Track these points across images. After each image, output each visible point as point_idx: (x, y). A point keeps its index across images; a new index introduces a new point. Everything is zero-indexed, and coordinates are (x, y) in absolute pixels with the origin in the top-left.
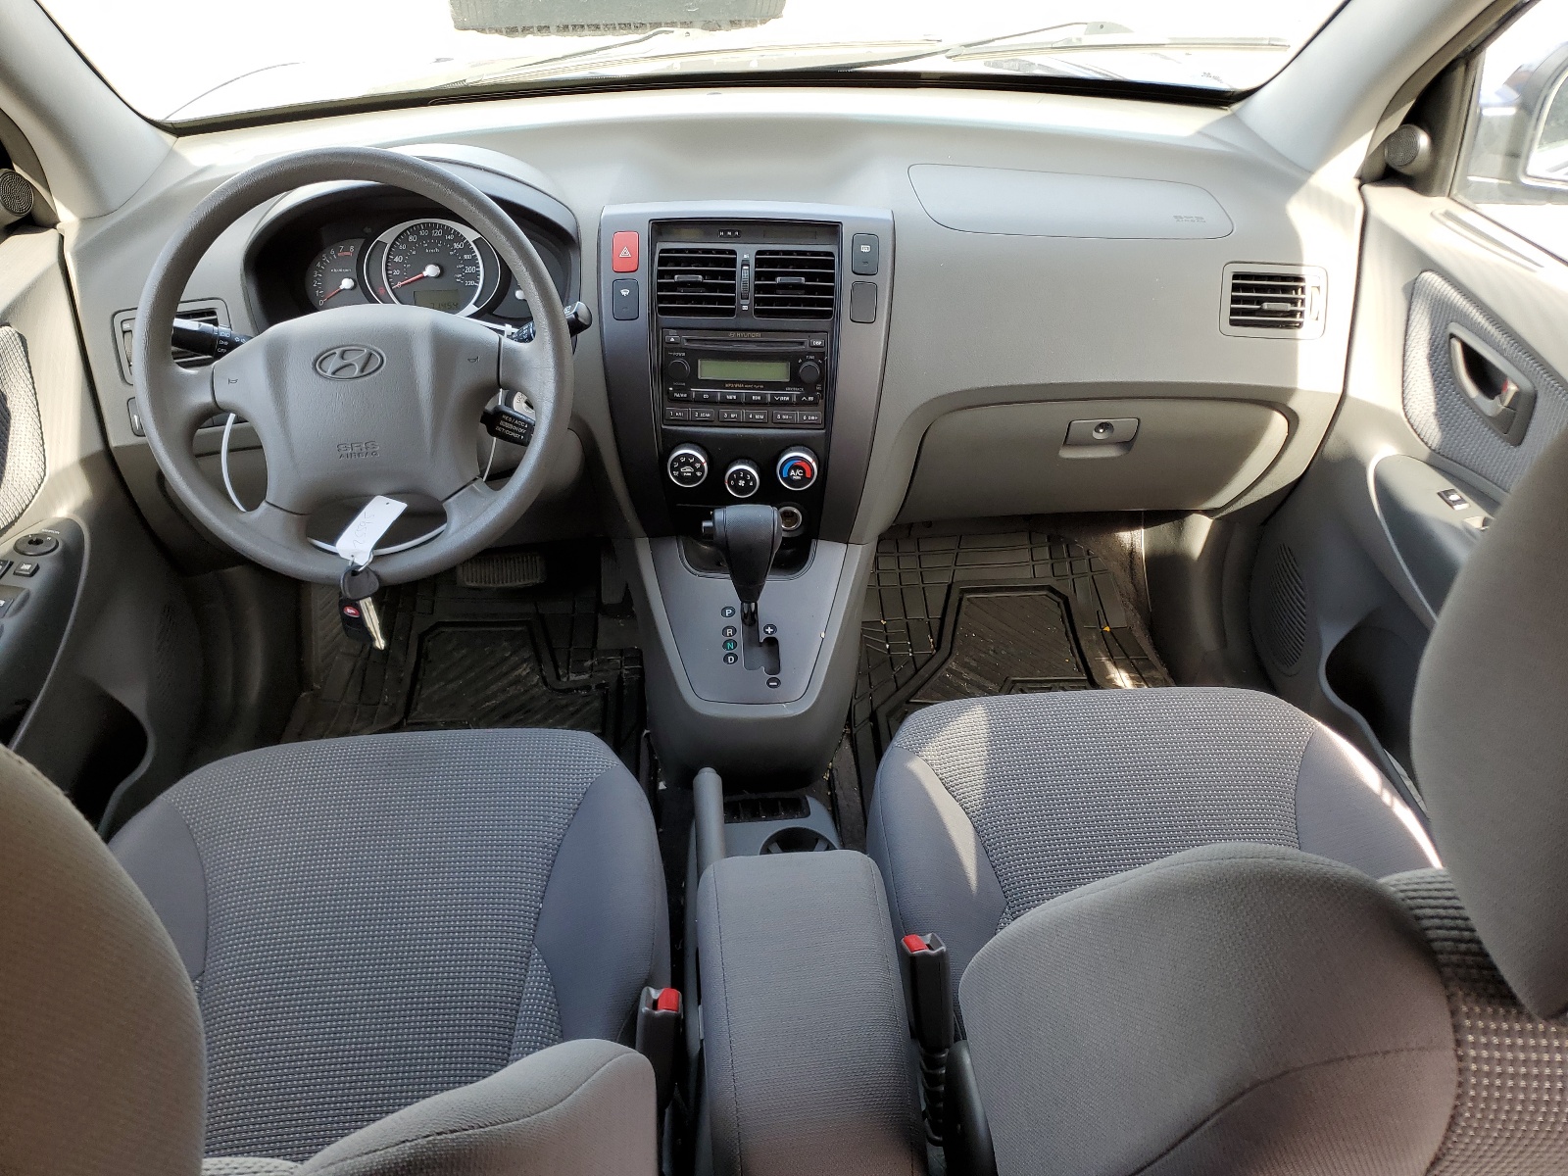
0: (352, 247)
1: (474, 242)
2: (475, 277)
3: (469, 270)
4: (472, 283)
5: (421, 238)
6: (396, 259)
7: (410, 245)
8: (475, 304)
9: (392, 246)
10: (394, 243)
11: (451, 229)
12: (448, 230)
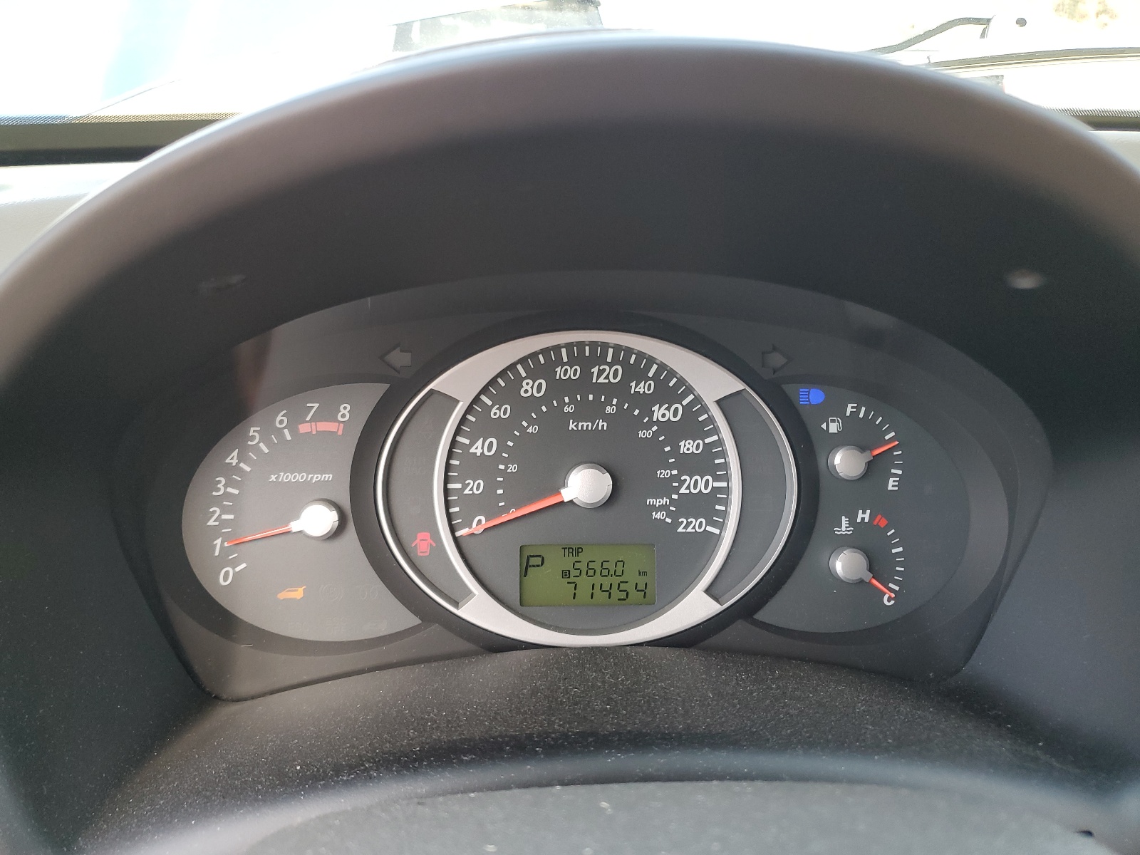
0: (345, 411)
1: (719, 402)
2: (707, 506)
3: (700, 484)
4: (696, 525)
5: (557, 388)
6: (477, 449)
7: (524, 407)
8: (708, 591)
9: (469, 410)
10: (476, 400)
11: (651, 360)
12: (636, 367)
